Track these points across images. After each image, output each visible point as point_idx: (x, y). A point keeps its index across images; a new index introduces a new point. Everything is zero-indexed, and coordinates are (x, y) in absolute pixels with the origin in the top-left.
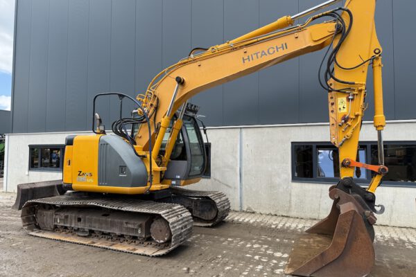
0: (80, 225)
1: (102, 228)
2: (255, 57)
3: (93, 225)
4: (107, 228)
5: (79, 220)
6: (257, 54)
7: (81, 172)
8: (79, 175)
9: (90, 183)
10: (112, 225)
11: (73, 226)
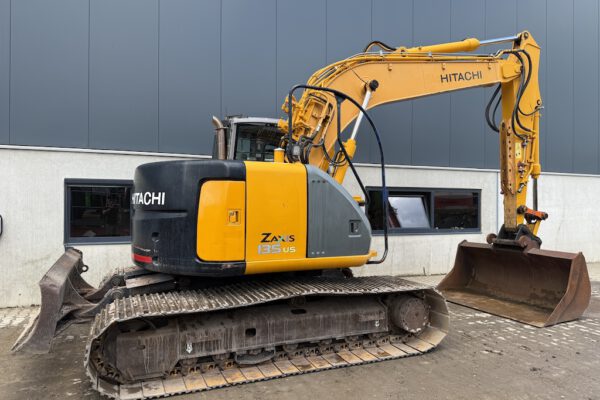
0: (253, 344)
1: (306, 336)
2: (453, 77)
3: (286, 334)
4: (318, 334)
5: (251, 332)
6: (454, 75)
7: (268, 235)
8: (264, 241)
9: (289, 255)
10: (328, 324)
11: (234, 349)
